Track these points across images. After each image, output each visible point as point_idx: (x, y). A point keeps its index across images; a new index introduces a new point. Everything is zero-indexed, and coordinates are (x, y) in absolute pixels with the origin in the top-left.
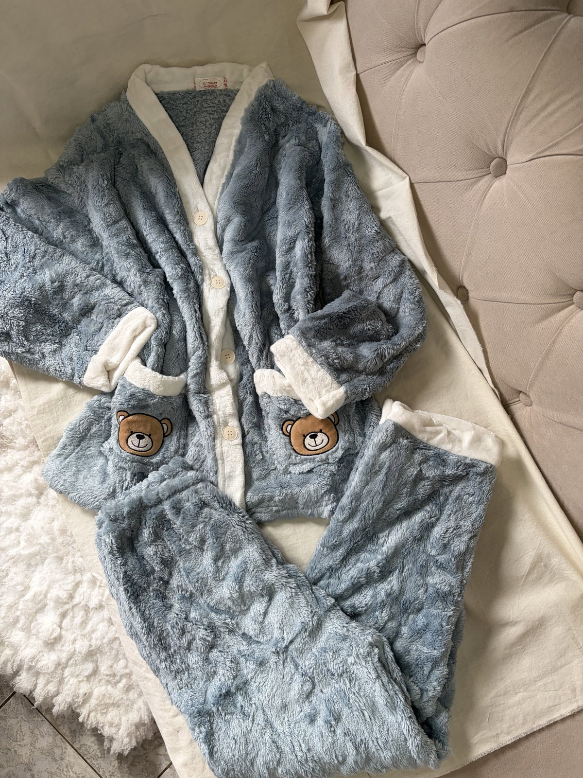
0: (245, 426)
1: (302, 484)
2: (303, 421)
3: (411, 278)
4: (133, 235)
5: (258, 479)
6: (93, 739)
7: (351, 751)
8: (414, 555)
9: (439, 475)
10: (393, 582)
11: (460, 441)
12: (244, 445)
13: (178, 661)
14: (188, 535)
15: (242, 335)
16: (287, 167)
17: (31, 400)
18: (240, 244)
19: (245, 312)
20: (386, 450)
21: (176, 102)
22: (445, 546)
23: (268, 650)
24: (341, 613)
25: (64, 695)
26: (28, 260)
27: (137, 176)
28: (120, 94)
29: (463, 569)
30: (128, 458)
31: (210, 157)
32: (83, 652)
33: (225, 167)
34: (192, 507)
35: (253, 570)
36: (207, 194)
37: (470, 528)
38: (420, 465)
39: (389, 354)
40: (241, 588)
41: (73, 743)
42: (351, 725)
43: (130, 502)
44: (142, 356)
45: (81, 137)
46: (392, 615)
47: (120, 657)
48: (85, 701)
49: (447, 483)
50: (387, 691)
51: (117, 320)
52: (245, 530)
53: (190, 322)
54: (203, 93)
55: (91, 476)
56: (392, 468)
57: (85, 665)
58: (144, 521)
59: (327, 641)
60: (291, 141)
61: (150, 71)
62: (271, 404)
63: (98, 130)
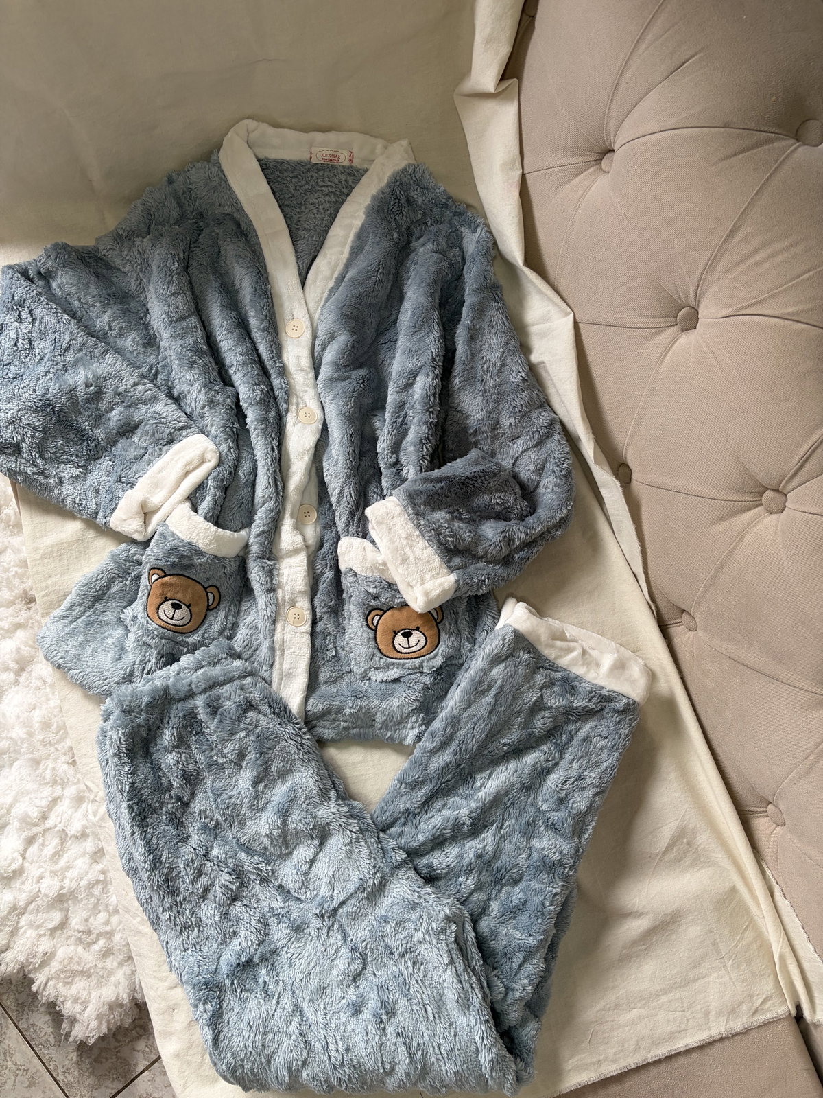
0: (318, 610)
1: (384, 696)
2: (396, 612)
3: (560, 444)
4: (203, 339)
5: (325, 683)
6: (48, 1018)
7: (404, 1058)
8: (519, 808)
9: (565, 706)
10: (488, 839)
11: (598, 665)
12: (313, 634)
13: (187, 912)
14: (223, 744)
15: (330, 489)
16: (418, 278)
17: (35, 538)
18: (343, 370)
19: (338, 459)
20: (497, 665)
21: (282, 174)
22: (561, 801)
23: (309, 911)
24: (413, 873)
25: (16, 952)
26: (58, 352)
27: (218, 262)
28: (211, 153)
29: (581, 833)
30: (156, 632)
31: (318, 251)
32: (51, 894)
33: (336, 266)
34: (234, 707)
35: (304, 802)
36: (307, 298)
37: (597, 781)
38: (541, 689)
39: (519, 539)
40: (284, 823)
41: (19, 1021)
42: (407, 1023)
43: (152, 690)
44: (193, 499)
45: (151, 201)
46: (481, 885)
48: (43, 964)
49: (574, 718)
50: (461, 982)
51: (166, 448)
52: (300, 747)
53: (263, 463)
54: (320, 167)
55: (103, 650)
56: (505, 689)
57: (51, 913)
58: (167, 718)
59: (390, 907)
60: (427, 245)
61: (254, 129)
62: (356, 585)
63: (175, 194)
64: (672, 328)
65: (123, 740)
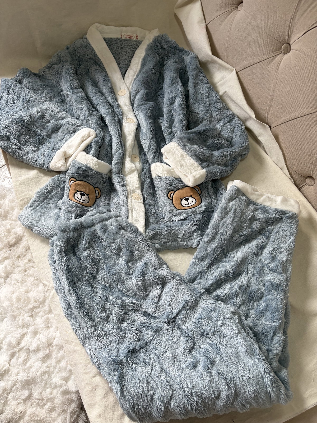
0: (145, 195)
1: (180, 226)
2: (180, 191)
4: (85, 96)
5: (153, 223)
7: (224, 387)
8: (254, 263)
9: (265, 218)
10: (243, 279)
11: (275, 201)
12: (144, 204)
13: (100, 329)
14: (111, 245)
15: (144, 146)
16: (169, 70)
17: (16, 177)
18: (144, 101)
19: (146, 133)
20: (232, 201)
21: (111, 43)
22: (274, 258)
23: (161, 323)
24: (210, 298)
25: (6, 413)
26: (25, 103)
27: (88, 74)
28: (83, 36)
29: (286, 272)
30: (74, 205)
31: (128, 68)
32: (23, 380)
33: (136, 71)
34: (114, 228)
35: (152, 268)
36: (126, 82)
37: (287, 248)
39: (230, 154)
40: (144, 278)
42: (222, 368)
43: (75, 222)
44: (87, 150)
45: (60, 54)
46: (243, 301)
47: (47, 386)
48: (21, 418)
49: (270, 224)
50: (246, 342)
51: (73, 134)
52: (146, 245)
53: (115, 135)
54: (126, 40)
55: (49, 218)
56: (237, 210)
57: (23, 391)
58: (83, 236)
59: (202, 312)
60: (171, 61)
61: (99, 27)
62: (161, 182)
63: (69, 53)
64: (280, 55)
65: (62, 244)
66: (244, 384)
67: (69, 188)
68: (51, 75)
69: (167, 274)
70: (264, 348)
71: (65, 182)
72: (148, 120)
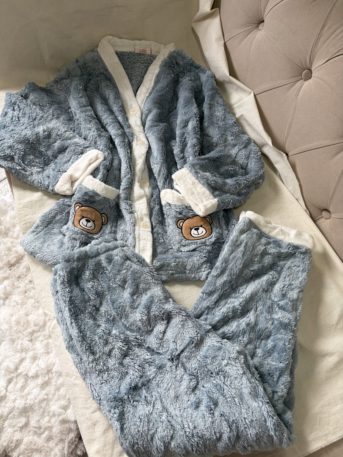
0: (153, 223)
1: (189, 257)
2: (190, 220)
3: (255, 146)
4: (94, 114)
5: (160, 253)
7: (226, 429)
8: (263, 300)
9: (277, 253)
10: (251, 317)
11: (289, 234)
12: (152, 232)
13: (101, 364)
14: (115, 277)
15: (154, 171)
16: (184, 89)
17: (20, 199)
18: (156, 122)
19: (157, 157)
20: (244, 233)
21: (124, 57)
22: (284, 296)
23: (164, 359)
24: (216, 335)
25: (2, 441)
26: (31, 121)
27: (98, 90)
28: (94, 48)
29: (296, 310)
30: (79, 232)
31: (141, 84)
32: (21, 407)
33: (149, 88)
34: (119, 259)
35: (157, 302)
36: (138, 100)
37: (299, 285)
39: (244, 183)
40: (149, 312)
42: (225, 409)
43: (79, 251)
44: (94, 173)
45: (69, 67)
46: (251, 340)
47: (45, 414)
48: (17, 446)
49: (282, 259)
51: (80, 156)
52: (153, 277)
53: (124, 158)
54: (139, 54)
55: (53, 244)
56: (248, 244)
57: (20, 419)
58: (87, 266)
59: (207, 351)
60: (186, 79)
61: (112, 40)
62: (171, 210)
63: (79, 66)
64: (300, 81)
65: (66, 275)
66: (246, 426)
67: (75, 213)
68: (59, 90)
69: (173, 309)
70: (269, 390)
71: (70, 206)
72: (159, 143)
